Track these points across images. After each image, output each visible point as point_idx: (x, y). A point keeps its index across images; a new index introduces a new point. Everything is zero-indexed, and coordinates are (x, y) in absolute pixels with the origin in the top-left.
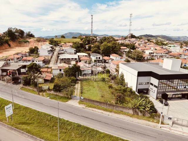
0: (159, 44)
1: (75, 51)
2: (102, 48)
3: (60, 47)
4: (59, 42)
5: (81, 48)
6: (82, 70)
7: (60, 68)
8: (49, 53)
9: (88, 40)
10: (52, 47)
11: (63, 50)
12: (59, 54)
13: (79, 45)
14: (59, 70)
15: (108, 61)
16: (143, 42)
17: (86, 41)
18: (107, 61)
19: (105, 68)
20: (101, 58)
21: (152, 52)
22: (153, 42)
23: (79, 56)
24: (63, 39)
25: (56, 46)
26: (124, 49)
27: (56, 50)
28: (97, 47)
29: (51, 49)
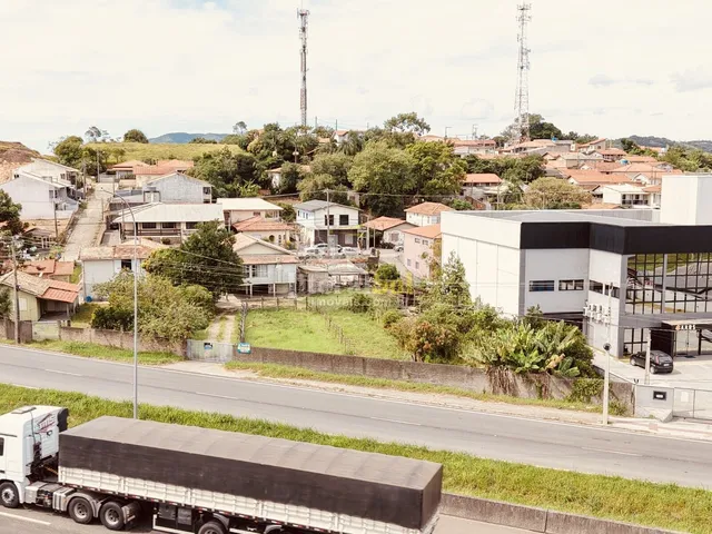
0: (684, 161)
1: (206, 191)
2: (358, 174)
3: (117, 181)
4: (111, 159)
5: (243, 183)
6: (248, 266)
7: (125, 256)
8: (58, 201)
9: (284, 144)
10: (72, 178)
11: (135, 192)
12: (113, 206)
13: (231, 166)
14: (118, 264)
15: (395, 237)
16: (597, 156)
17: (268, 146)
18: (387, 238)
19: (372, 263)
20: (353, 223)
21: (638, 190)
22: (655, 155)
23: (227, 214)
24: (138, 145)
25: (96, 175)
26: (488, 184)
27: (96, 192)
28: (331, 173)
29: (68, 184)
